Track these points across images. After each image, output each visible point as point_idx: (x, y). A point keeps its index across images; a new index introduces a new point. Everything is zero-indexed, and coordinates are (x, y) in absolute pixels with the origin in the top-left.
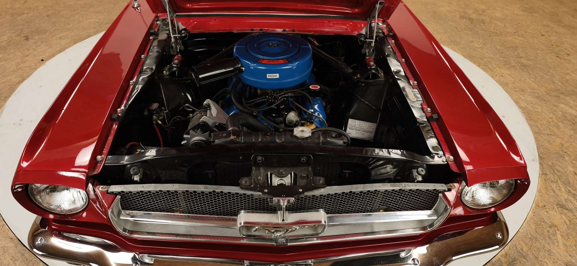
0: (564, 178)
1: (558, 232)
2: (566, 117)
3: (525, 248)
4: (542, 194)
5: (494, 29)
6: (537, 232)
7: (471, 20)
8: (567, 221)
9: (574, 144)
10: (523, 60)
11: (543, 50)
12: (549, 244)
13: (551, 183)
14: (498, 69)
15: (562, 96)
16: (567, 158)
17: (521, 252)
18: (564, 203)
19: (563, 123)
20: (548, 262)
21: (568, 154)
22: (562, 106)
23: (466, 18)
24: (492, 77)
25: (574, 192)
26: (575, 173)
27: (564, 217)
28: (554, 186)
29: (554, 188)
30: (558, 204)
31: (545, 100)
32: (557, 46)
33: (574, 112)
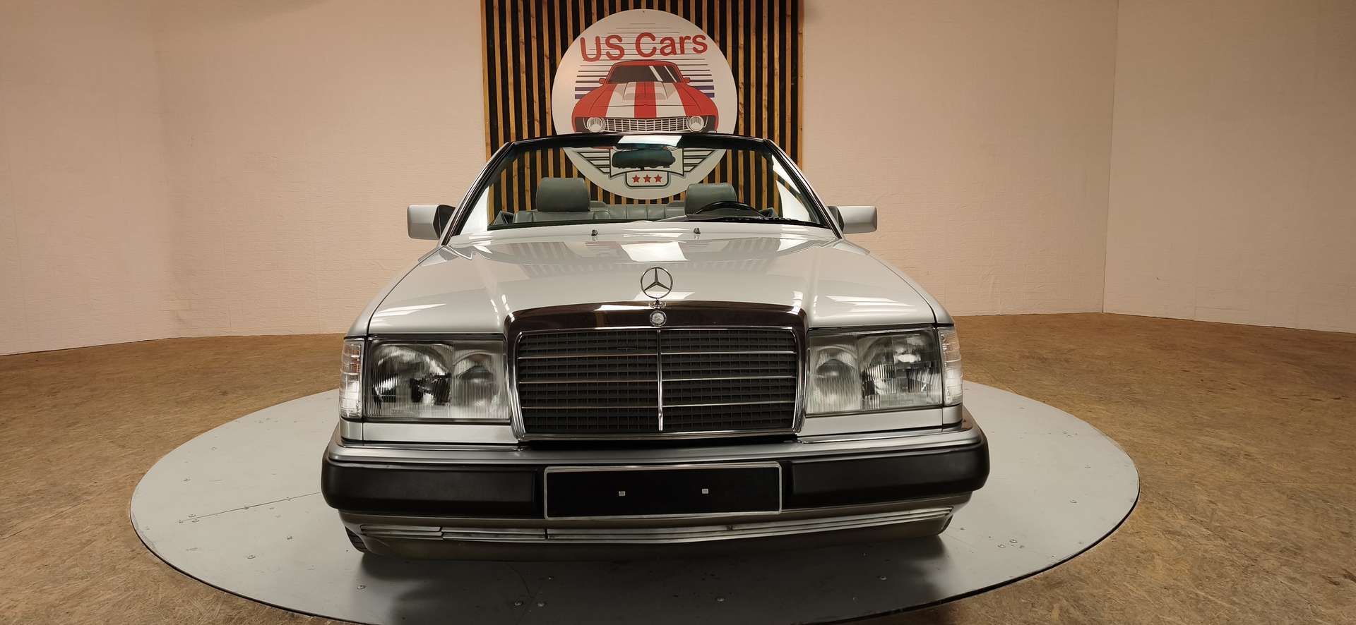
0: (1186, 505)
2: (1210, 449)
3: (1085, 572)
4: (1137, 521)
5: (1087, 367)
6: (1114, 557)
7: (1044, 360)
8: (1179, 546)
9: (1217, 474)
10: (1138, 397)
11: (1182, 385)
14: (1082, 404)
15: (1208, 429)
16: (1196, 487)
17: (1077, 575)
19: (1200, 454)
20: (1128, 585)
22: (1203, 438)
23: (1034, 358)
24: (1070, 412)
25: (1202, 519)
26: (1211, 502)
28: (1163, 514)
31: (1170, 433)
32: (1212, 381)
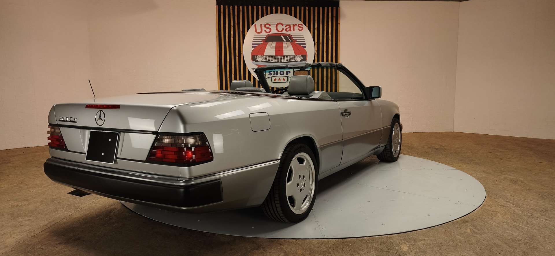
0: (504, 197)
1: (498, 213)
2: (507, 179)
6: (483, 213)
8: (505, 210)
9: (512, 187)
12: (492, 217)
13: (494, 199)
17: (472, 219)
18: (503, 205)
20: (491, 222)
21: (508, 190)
25: (510, 201)
26: (512, 196)
27: (502, 209)
29: (497, 200)
30: (498, 205)
31: (491, 174)
33: (512, 177)
